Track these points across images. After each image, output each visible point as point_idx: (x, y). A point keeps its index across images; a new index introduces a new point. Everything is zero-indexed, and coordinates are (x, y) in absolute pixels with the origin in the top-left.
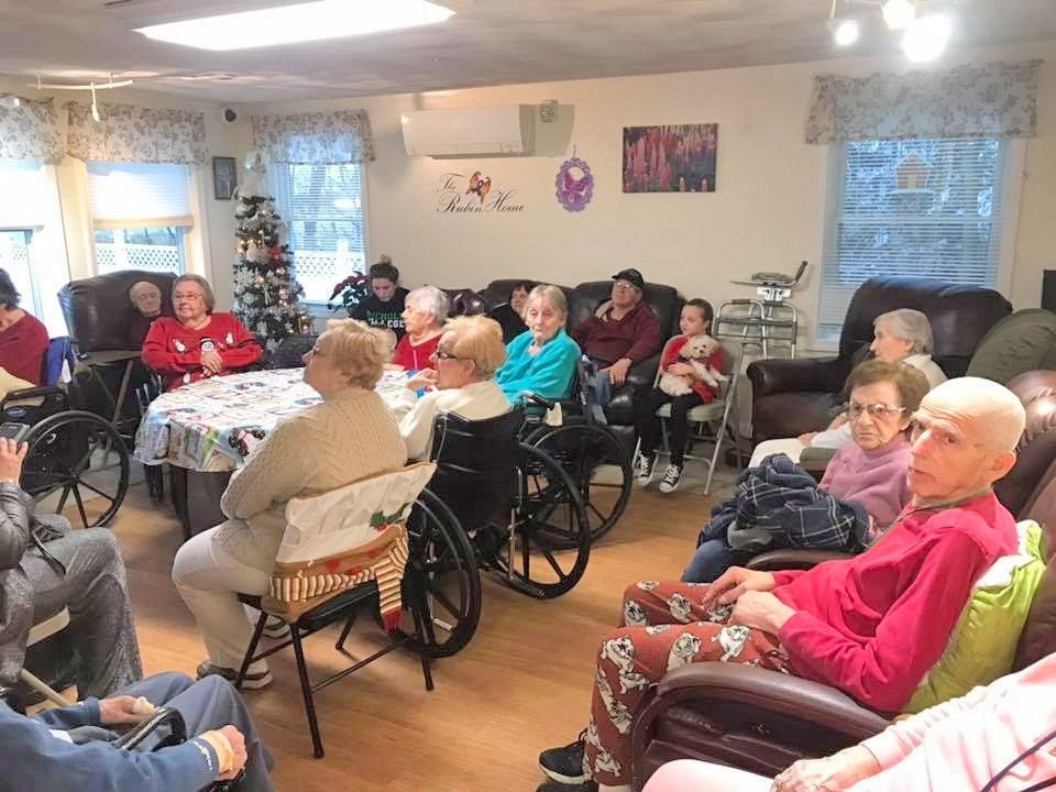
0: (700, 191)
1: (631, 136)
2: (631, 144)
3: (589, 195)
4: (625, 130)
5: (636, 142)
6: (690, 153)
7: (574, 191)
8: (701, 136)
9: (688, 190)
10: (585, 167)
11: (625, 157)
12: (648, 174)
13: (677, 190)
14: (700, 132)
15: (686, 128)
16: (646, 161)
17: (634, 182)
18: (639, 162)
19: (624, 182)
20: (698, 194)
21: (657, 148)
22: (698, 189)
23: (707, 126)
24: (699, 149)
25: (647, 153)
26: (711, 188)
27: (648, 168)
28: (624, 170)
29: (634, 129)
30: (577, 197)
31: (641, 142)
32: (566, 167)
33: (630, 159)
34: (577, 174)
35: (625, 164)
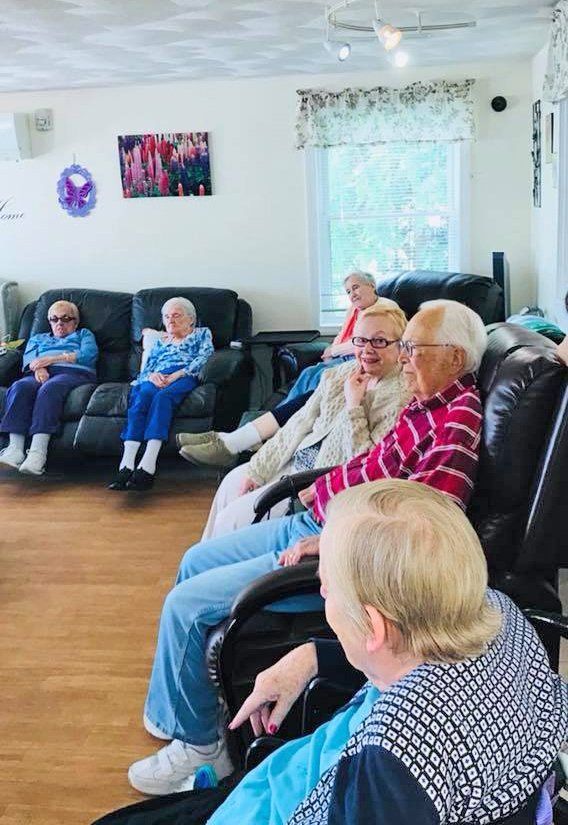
0: (198, 195)
1: (127, 144)
2: (127, 152)
3: (93, 202)
4: (120, 138)
5: (131, 150)
6: (185, 160)
7: (77, 196)
8: (194, 145)
9: (187, 194)
10: (86, 174)
11: (122, 164)
12: (147, 180)
13: (177, 194)
14: (192, 140)
15: (179, 136)
16: (144, 168)
17: (133, 188)
18: (137, 169)
19: (124, 189)
20: (197, 198)
21: (153, 156)
22: (197, 193)
23: (199, 134)
24: (193, 156)
25: (144, 160)
26: (208, 192)
27: (146, 174)
28: (123, 177)
29: (129, 138)
30: (82, 203)
31: (137, 150)
32: (66, 173)
33: (127, 166)
34: (79, 181)
35: (123, 172)
